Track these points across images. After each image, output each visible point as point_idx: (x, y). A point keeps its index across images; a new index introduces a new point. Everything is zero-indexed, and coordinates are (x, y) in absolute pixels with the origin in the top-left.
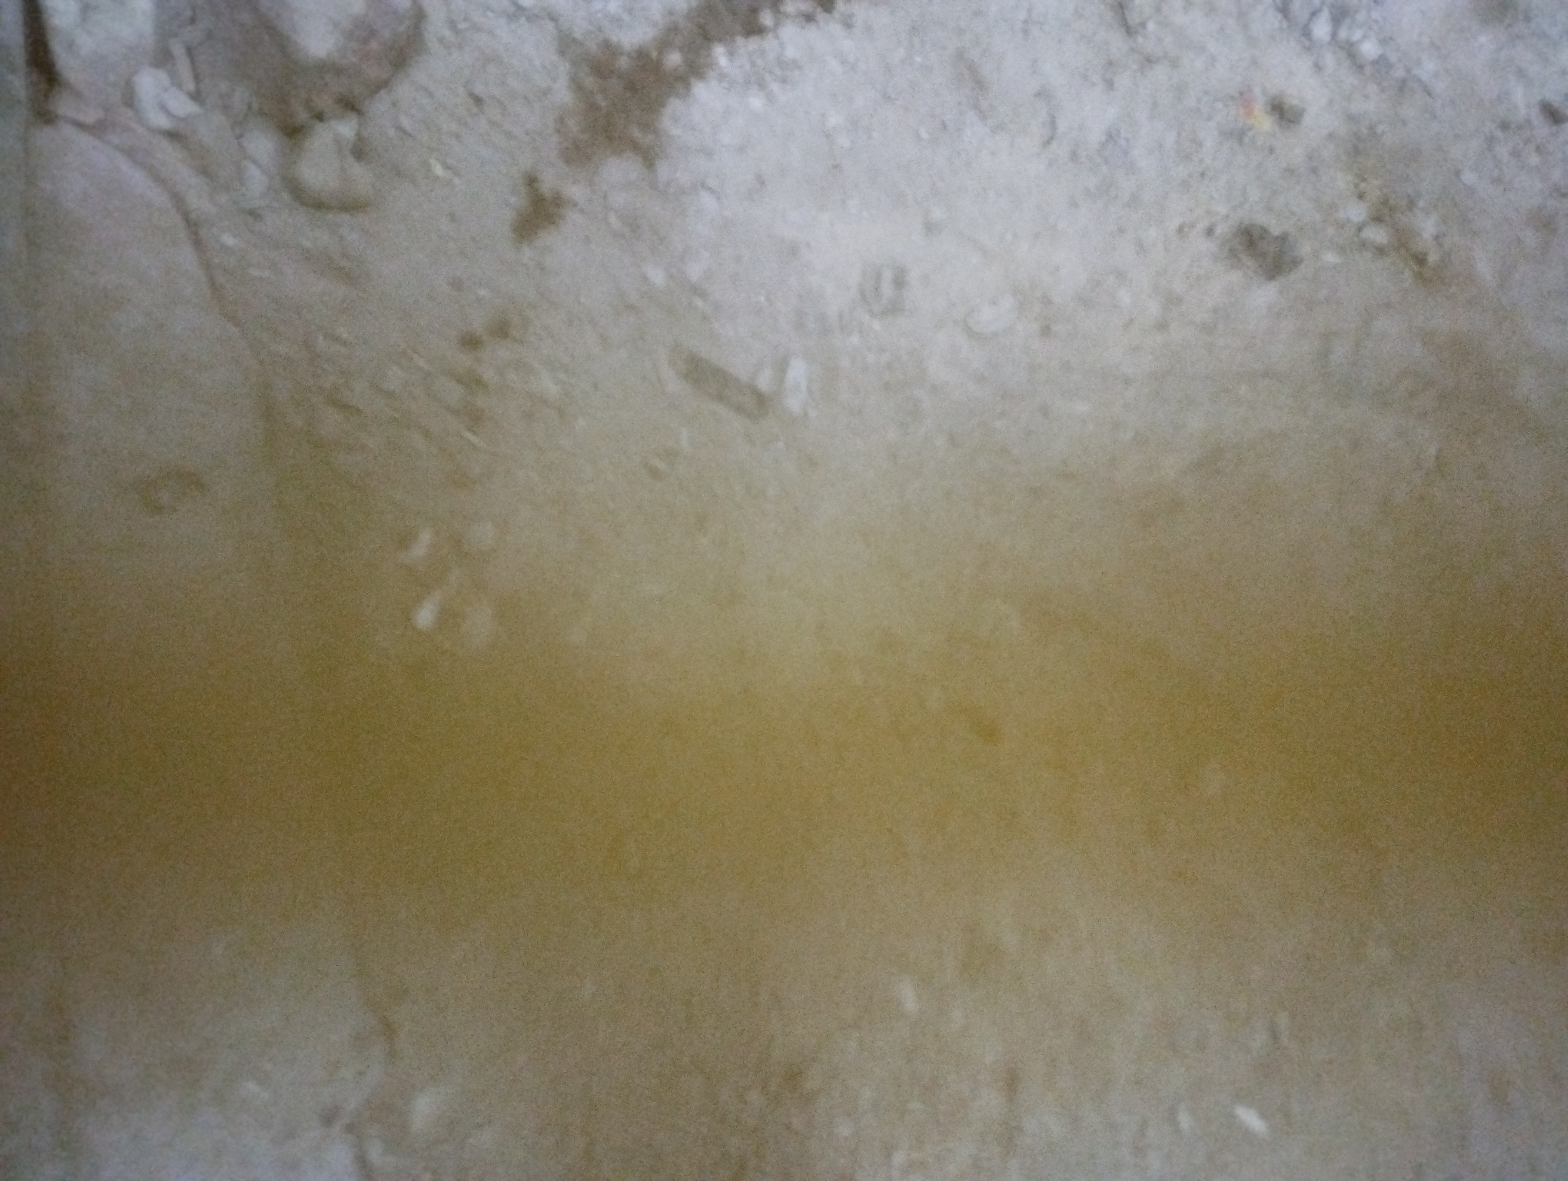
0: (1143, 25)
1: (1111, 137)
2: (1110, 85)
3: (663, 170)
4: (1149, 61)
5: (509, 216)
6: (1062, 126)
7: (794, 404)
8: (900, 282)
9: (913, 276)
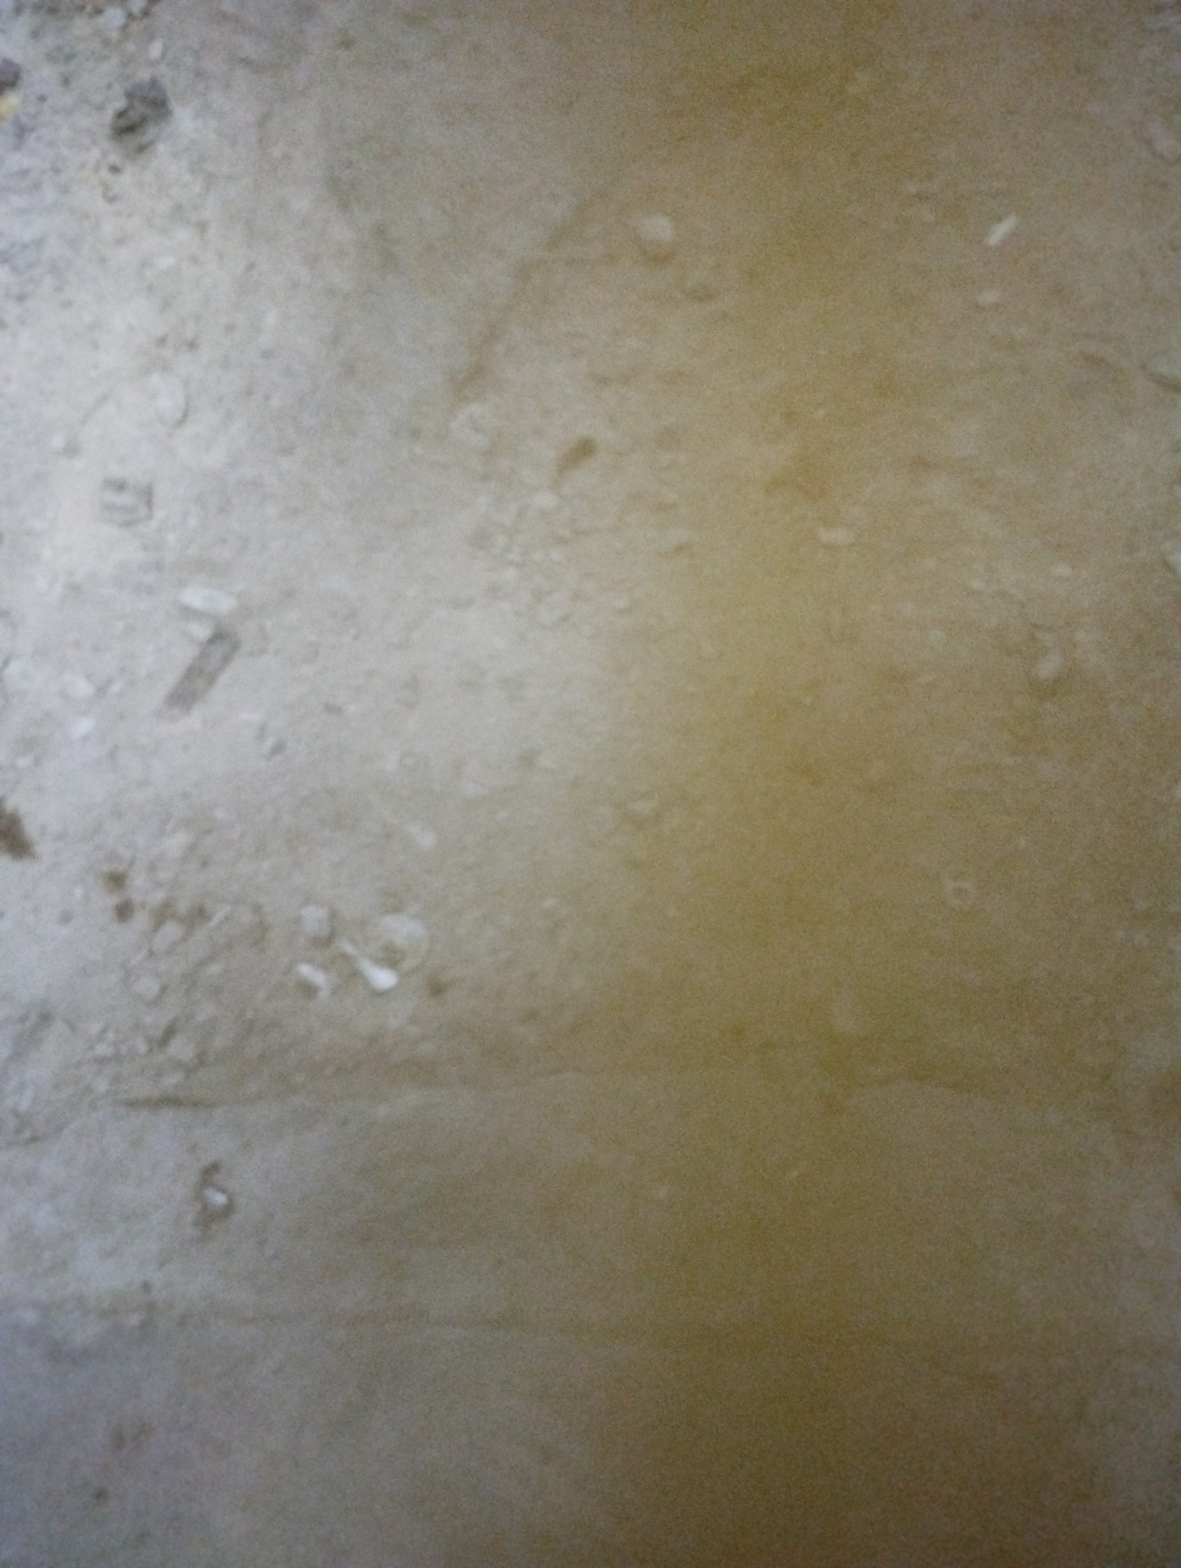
7: (226, 604)
9: (116, 471)
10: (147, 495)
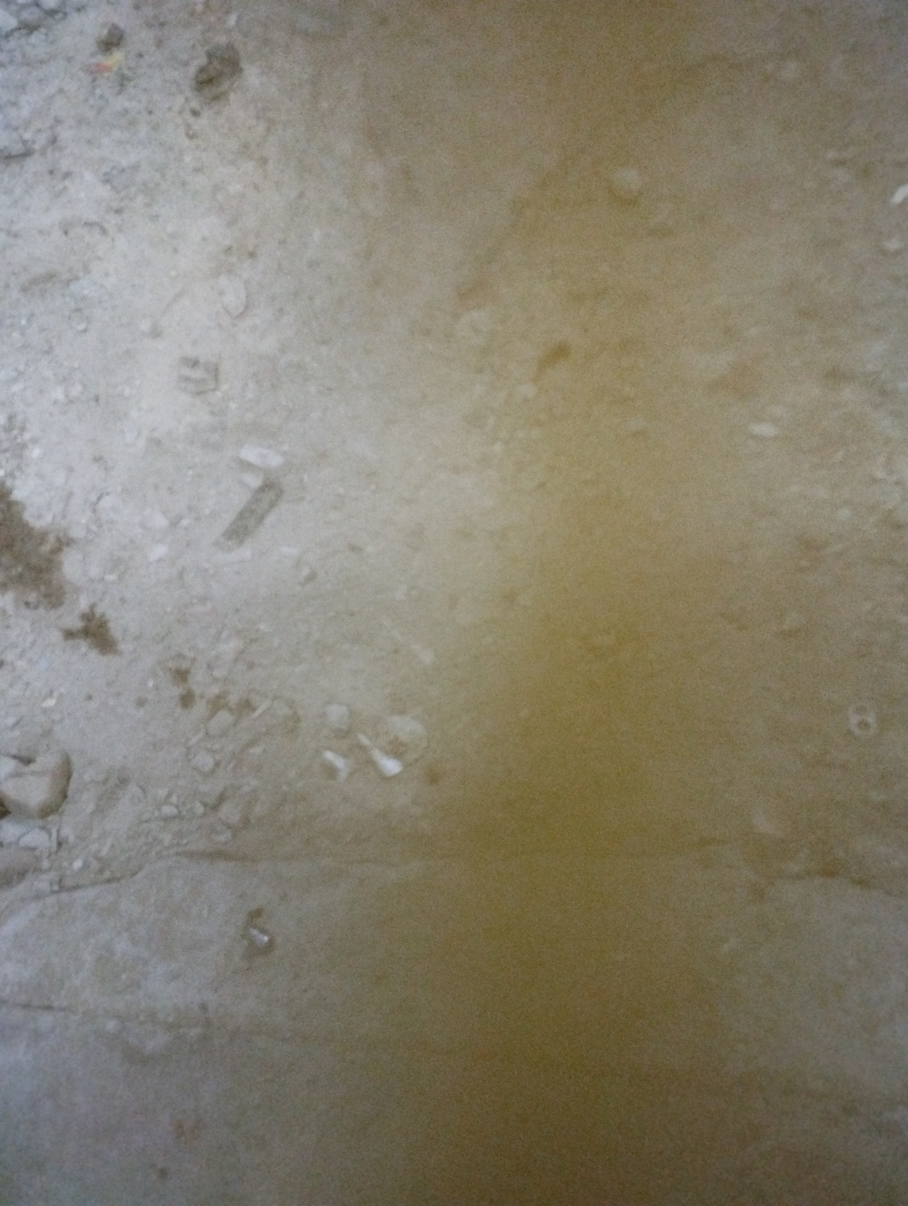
0: (24, 142)
1: (107, 180)
2: (67, 175)
3: (77, 533)
4: (54, 141)
5: (94, 655)
6: (93, 217)
7: (275, 461)
8: (195, 363)
9: (191, 352)
10: (215, 371)
